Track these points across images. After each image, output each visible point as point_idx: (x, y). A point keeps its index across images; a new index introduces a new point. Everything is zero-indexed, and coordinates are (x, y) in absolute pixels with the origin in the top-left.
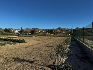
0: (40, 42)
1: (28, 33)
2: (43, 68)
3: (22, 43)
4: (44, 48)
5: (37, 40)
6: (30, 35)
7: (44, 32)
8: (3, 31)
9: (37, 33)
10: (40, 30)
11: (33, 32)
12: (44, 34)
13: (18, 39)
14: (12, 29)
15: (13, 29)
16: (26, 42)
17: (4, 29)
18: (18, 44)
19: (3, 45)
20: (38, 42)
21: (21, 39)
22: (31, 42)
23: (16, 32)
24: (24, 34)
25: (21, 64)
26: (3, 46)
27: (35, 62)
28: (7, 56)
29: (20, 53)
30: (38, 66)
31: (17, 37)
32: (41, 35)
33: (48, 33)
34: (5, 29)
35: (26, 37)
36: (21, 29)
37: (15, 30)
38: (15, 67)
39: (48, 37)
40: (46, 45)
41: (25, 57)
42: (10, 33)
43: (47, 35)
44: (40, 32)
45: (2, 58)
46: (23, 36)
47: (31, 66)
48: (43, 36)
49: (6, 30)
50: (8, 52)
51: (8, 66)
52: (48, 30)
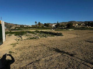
0: (79, 36)
1: (64, 27)
3: (59, 36)
4: (84, 43)
5: (74, 34)
6: (66, 28)
7: (83, 25)
8: (43, 26)
9: (74, 27)
10: (78, 23)
11: (69, 26)
12: (82, 27)
13: (56, 32)
14: (50, 23)
15: (50, 24)
16: (63, 36)
17: (44, 24)
18: (56, 36)
20: (75, 36)
21: (58, 33)
22: (68, 35)
23: (53, 26)
24: (60, 28)
26: (45, 38)
27: (75, 56)
28: (49, 46)
29: (59, 45)
30: (80, 61)
31: (54, 30)
32: (79, 29)
33: (89, 26)
35: (62, 30)
36: (58, 23)
37: (52, 24)
39: (89, 31)
40: (87, 40)
41: (64, 49)
42: (48, 27)
43: (87, 29)
44: (77, 25)
45: (46, 47)
46: (60, 29)
47: (71, 59)
48: (82, 29)
49: (45, 25)
50: (49, 43)
51: (51, 54)
52: (89, 22)
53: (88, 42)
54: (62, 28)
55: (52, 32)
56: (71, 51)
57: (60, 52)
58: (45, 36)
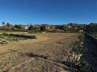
0: (51, 38)
1: (37, 29)
2: (57, 64)
3: (33, 39)
4: (56, 45)
5: (47, 36)
6: (39, 31)
7: (54, 28)
8: (14, 27)
9: (46, 30)
10: (50, 26)
11: (42, 28)
12: (53, 30)
13: (29, 35)
14: (21, 25)
15: (23, 26)
16: (36, 38)
17: (14, 25)
18: (29, 39)
19: (15, 40)
20: (48, 38)
21: (32, 35)
22: (42, 38)
23: (26, 28)
24: (34, 30)
25: (35, 59)
26: (15, 42)
27: (49, 58)
28: (21, 51)
29: (33, 48)
30: (52, 62)
31: (27, 33)
32: (51, 32)
33: (58, 29)
34: (16, 25)
35: (35, 33)
36: (31, 25)
37: (25, 26)
38: (29, 61)
39: (59, 34)
40: (57, 41)
41: (38, 52)
42: (20, 29)
43: (57, 32)
44: (49, 28)
45: (16, 53)
46: (33, 32)
47: (45, 62)
48: (53, 32)
50: (21, 48)
51: (23, 60)
52: (58, 26)
53: (59, 43)
54: (36, 31)
55: (25, 34)
56: (44, 54)
57: (34, 56)
58: (16, 40)
